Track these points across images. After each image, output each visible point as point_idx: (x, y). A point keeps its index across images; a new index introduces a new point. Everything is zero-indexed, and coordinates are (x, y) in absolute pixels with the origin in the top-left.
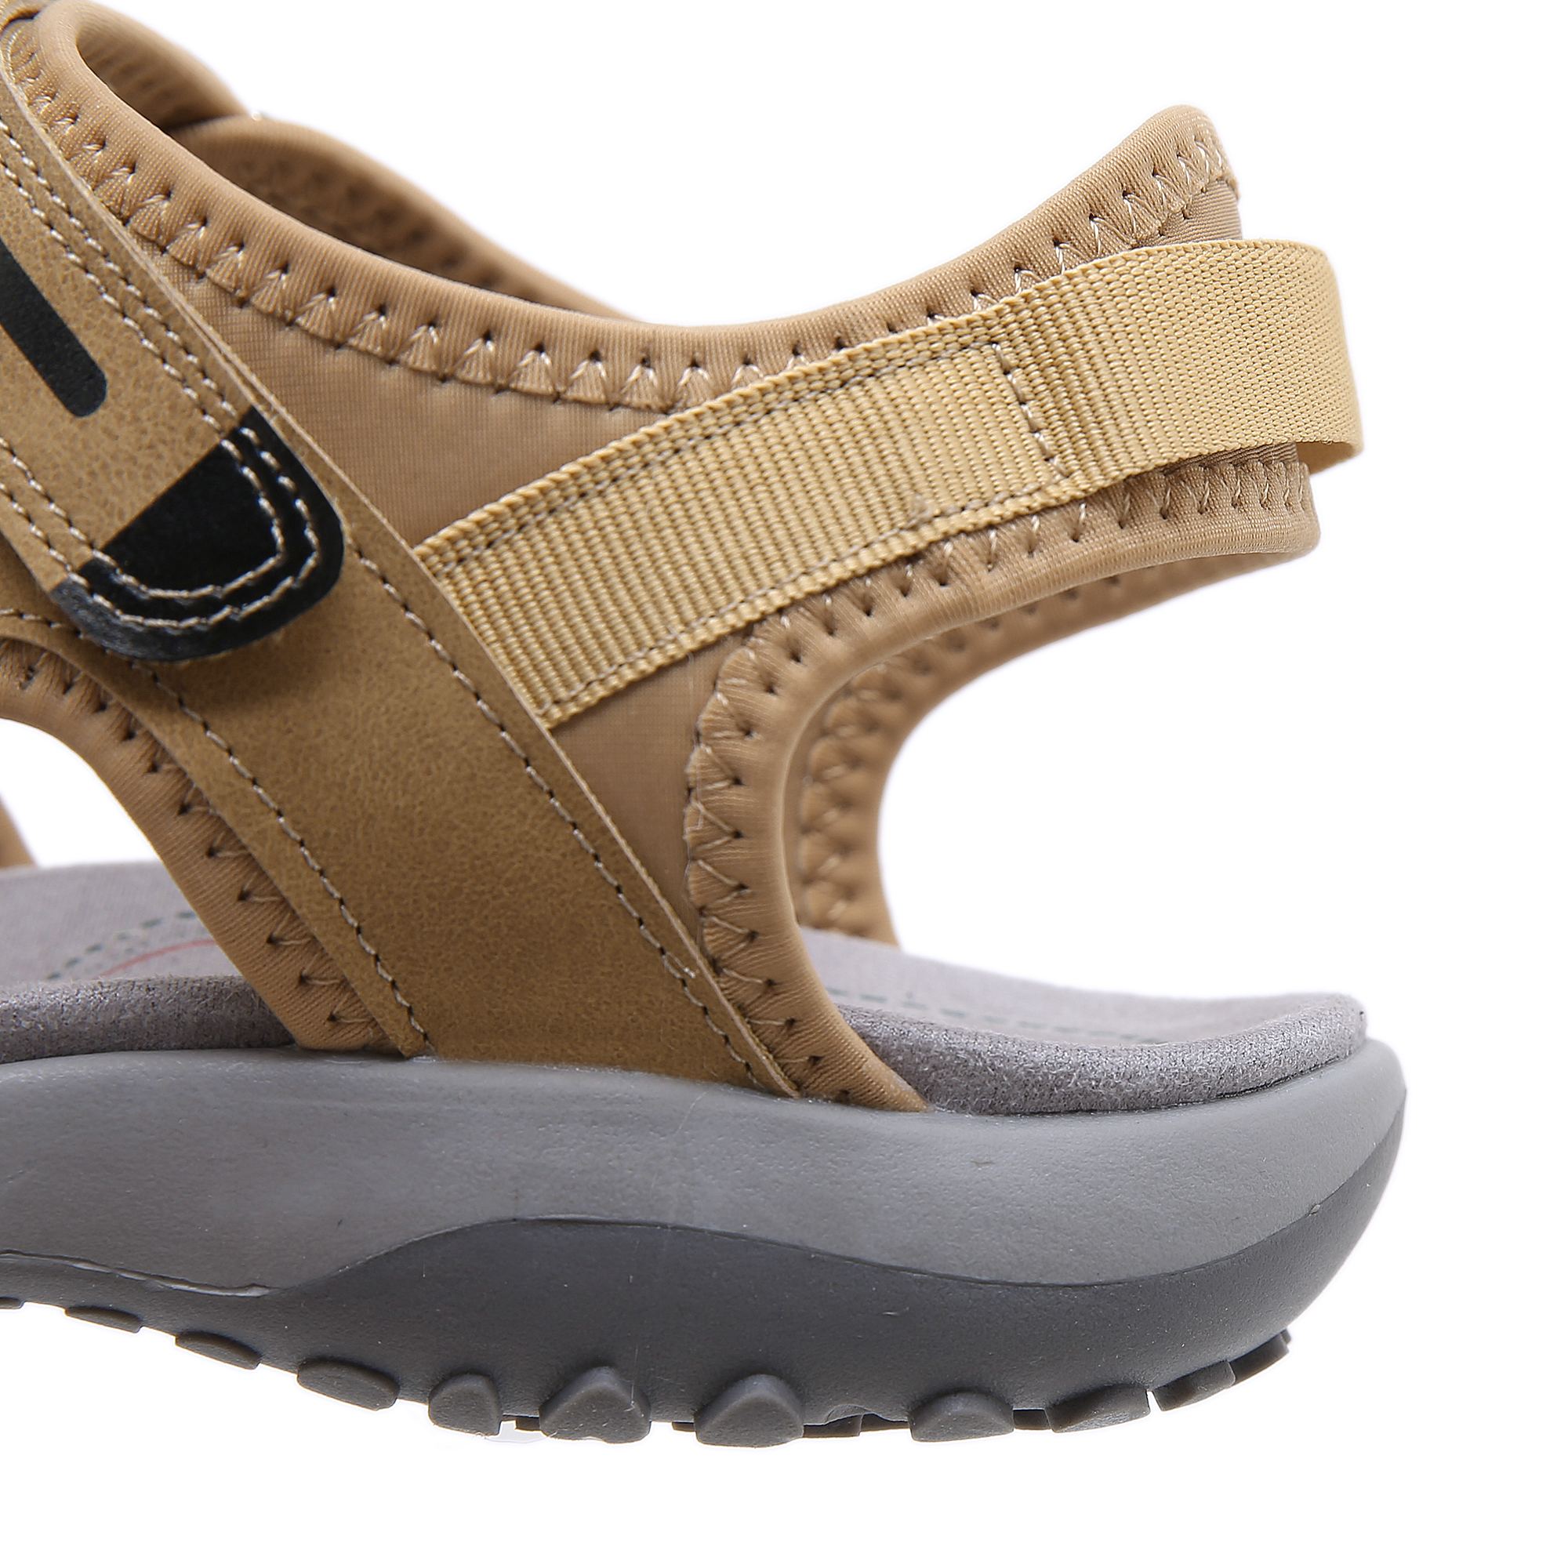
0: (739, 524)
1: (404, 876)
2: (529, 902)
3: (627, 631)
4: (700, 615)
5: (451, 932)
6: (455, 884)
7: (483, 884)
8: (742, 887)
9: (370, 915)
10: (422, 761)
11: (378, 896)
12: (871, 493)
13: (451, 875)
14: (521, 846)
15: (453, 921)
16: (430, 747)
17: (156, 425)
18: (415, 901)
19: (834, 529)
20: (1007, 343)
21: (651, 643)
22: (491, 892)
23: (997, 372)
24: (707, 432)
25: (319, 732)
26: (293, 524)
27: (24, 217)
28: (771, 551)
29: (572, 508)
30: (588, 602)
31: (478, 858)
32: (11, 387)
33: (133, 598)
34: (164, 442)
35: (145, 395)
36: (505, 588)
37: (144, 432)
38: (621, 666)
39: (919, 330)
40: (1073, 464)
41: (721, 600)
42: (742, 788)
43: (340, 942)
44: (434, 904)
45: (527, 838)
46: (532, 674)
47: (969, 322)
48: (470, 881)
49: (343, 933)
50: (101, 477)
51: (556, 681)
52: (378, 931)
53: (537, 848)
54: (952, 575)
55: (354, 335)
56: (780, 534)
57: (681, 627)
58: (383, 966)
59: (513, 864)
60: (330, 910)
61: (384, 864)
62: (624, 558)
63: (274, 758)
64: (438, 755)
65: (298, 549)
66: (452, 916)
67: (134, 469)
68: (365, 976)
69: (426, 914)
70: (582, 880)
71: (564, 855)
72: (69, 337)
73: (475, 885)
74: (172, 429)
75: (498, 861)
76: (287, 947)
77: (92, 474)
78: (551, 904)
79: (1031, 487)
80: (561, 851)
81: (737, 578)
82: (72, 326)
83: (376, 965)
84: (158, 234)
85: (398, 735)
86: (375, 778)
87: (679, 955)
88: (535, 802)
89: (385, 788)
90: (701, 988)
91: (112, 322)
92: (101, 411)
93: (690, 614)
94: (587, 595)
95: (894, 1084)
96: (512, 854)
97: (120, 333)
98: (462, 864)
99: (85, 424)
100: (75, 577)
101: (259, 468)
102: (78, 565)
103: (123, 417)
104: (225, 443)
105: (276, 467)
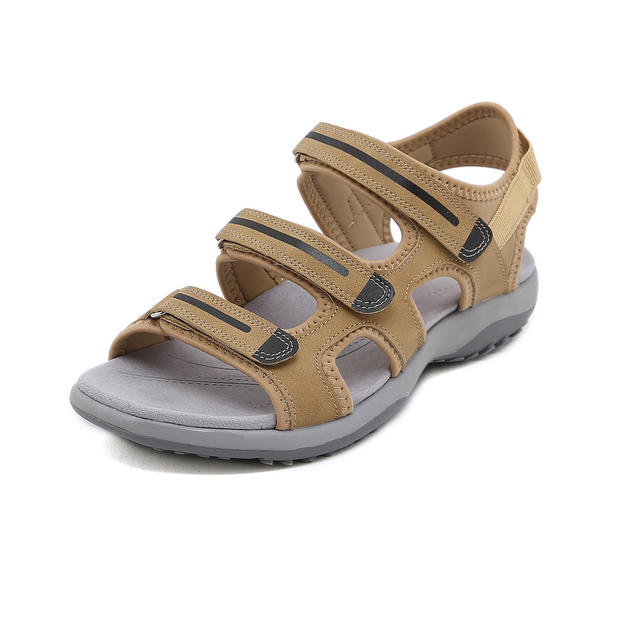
17: (467, 224)
26: (486, 234)
32: (444, 224)
33: (468, 253)
34: (468, 227)
35: (464, 220)
37: (465, 226)
50: (461, 235)
65: (487, 238)
67: (465, 232)
74: (469, 224)
82: (452, 212)
91: (457, 209)
92: (459, 225)
97: (459, 211)
99: (457, 227)
100: (460, 252)
101: (481, 227)
102: (460, 250)
103: (462, 225)
104: (476, 224)
105: (483, 226)
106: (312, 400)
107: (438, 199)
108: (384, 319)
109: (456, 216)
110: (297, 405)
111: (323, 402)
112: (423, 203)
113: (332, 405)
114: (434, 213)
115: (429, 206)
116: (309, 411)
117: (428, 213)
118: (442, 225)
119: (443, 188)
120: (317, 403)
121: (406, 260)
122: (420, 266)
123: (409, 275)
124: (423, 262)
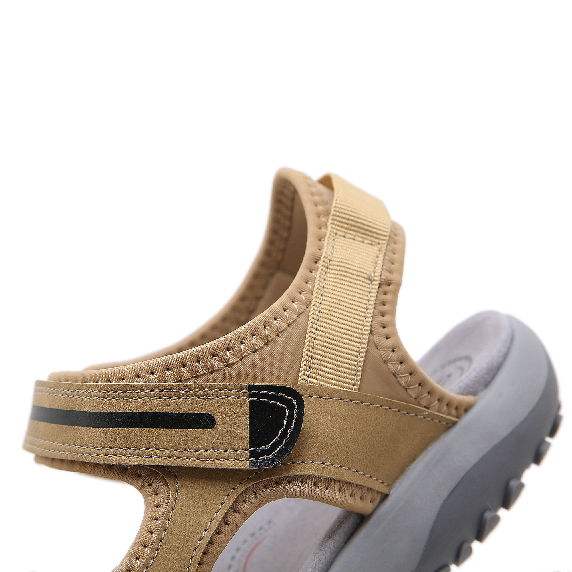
0: (346, 313)
1: (363, 452)
2: (387, 432)
3: (351, 356)
4: (360, 338)
5: (379, 455)
6: (372, 444)
7: (377, 438)
8: (420, 384)
9: (364, 468)
10: (345, 424)
11: (362, 462)
12: (358, 282)
13: (370, 442)
14: (376, 422)
15: (378, 452)
16: (344, 419)
17: (232, 411)
18: (369, 456)
19: (361, 296)
20: (339, 232)
21: (358, 354)
22: (379, 438)
24: (320, 303)
25: (324, 439)
26: (281, 400)
27: (152, 402)
28: (356, 312)
29: (316, 343)
30: (339, 358)
31: (372, 433)
32: (191, 438)
33: (268, 450)
34: (238, 413)
35: (222, 408)
36: (322, 373)
37: (231, 415)
38: (357, 364)
39: (325, 246)
41: (360, 331)
42: (404, 363)
43: (364, 480)
44: (372, 452)
45: (376, 418)
46: (344, 384)
47: (329, 234)
48: (374, 440)
49: (363, 478)
50: (233, 434)
51: (349, 381)
52: (367, 470)
53: (379, 419)
54: (390, 282)
55: (243, 354)
56: (354, 307)
57: (360, 344)
58: (373, 477)
59: (378, 427)
60: (357, 475)
61: (358, 454)
62: (335, 343)
63: (322, 454)
64: (347, 419)
65: (289, 403)
66: (377, 451)
67: (238, 425)
68: (372, 483)
69: (372, 456)
70: (392, 416)
71: (385, 415)
72: (193, 414)
73: (376, 439)
74: (236, 408)
75: (375, 429)
76: (354, 494)
77: (230, 435)
78: (391, 428)
79: (378, 252)
80: (383, 414)
81: (358, 324)
82: (190, 412)
83: (372, 479)
84: (176, 378)
85: (336, 423)
86: (341, 437)
87: (420, 412)
88: (371, 409)
89: (345, 437)
90: (430, 415)
91: (198, 401)
92: (217, 421)
93: (358, 340)
94: (337, 357)
95: (471, 398)
96: (376, 425)
97: (202, 401)
98: (370, 437)
99: (216, 427)
100: (250, 459)
101: (263, 396)
102: (248, 457)
103: (223, 417)
104: (250, 399)
105: (266, 392)
107: (153, 409)
112: (134, 432)
114: (161, 435)
117: (153, 440)
118: (189, 442)
119: (149, 388)
121: (160, 535)
122: (193, 527)
123: (179, 554)
124: (195, 518)
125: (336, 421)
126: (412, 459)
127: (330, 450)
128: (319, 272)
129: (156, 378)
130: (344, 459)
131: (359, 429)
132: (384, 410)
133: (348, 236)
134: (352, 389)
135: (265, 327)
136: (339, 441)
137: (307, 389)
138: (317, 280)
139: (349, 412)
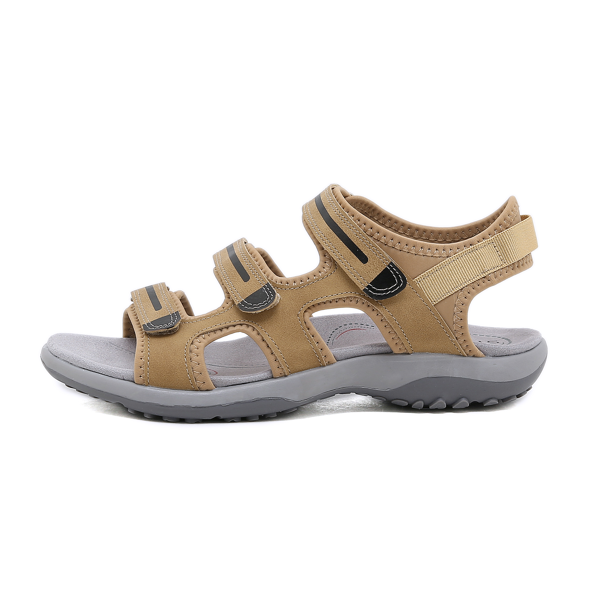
1: (413, 328)
2: (430, 331)
3: (444, 290)
4: (455, 288)
5: (419, 336)
8: (461, 327)
9: (407, 334)
10: (416, 311)
11: (409, 331)
12: (478, 267)
16: (417, 309)
17: (376, 265)
18: (414, 331)
19: (473, 274)
20: (495, 243)
21: (448, 292)
22: (425, 330)
23: (494, 247)
24: (454, 260)
25: (401, 308)
26: (399, 279)
28: (464, 277)
29: (436, 273)
31: (423, 325)
32: (353, 260)
33: (376, 291)
34: (378, 267)
35: (374, 260)
36: (426, 285)
37: (375, 266)
38: (444, 295)
39: (482, 242)
40: (506, 261)
41: (458, 285)
42: (463, 313)
45: (431, 321)
46: (431, 297)
47: (489, 240)
48: (422, 328)
49: (403, 337)
50: (369, 273)
51: (434, 298)
52: (408, 336)
53: (432, 323)
54: (491, 280)
55: (403, 249)
56: (465, 275)
57: (452, 289)
58: (408, 341)
60: (402, 333)
61: (410, 326)
62: (443, 280)
63: (395, 312)
65: (400, 282)
66: (419, 333)
67: (374, 271)
70: (438, 327)
71: (435, 324)
74: (379, 265)
75: (426, 325)
76: (395, 339)
77: (367, 272)
78: (433, 331)
79: (500, 265)
81: (460, 282)
82: (362, 250)
86: (409, 314)
87: (452, 337)
88: (432, 316)
89: (411, 316)
90: (454, 342)
91: (368, 250)
92: (368, 263)
93: (453, 287)
95: (481, 354)
96: (428, 324)
97: (370, 251)
98: (421, 326)
99: (365, 265)
100: (366, 288)
101: (393, 270)
102: (366, 286)
103: (371, 264)
104: (387, 267)
105: (396, 270)
106: (167, 365)
107: (350, 237)
108: (268, 323)
109: (366, 255)
110: (152, 366)
111: (177, 370)
112: (337, 238)
113: (185, 375)
114: (344, 248)
115: (341, 241)
116: (162, 373)
117: (339, 247)
118: (351, 260)
119: (357, 228)
120: (171, 369)
121: (310, 282)
122: (324, 291)
123: (309, 295)
124: (328, 288)
125: (413, 307)
126: (433, 352)
127: (400, 314)
128: (467, 249)
129: (364, 228)
130: (402, 323)
131: (419, 318)
132: (437, 322)
133: (496, 248)
134: (432, 302)
135: (422, 248)
136: (407, 314)
137: (414, 285)
138: (463, 251)
139: (422, 308)
